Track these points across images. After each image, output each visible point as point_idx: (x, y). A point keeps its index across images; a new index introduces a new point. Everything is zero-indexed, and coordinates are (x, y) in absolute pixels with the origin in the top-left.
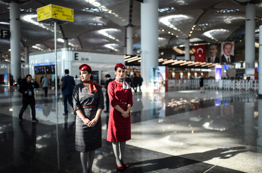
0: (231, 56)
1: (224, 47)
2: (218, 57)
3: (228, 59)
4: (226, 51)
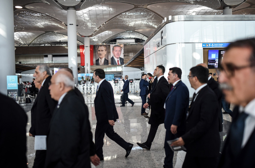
0: (121, 59)
1: (113, 49)
2: (106, 59)
3: (118, 61)
4: (116, 53)
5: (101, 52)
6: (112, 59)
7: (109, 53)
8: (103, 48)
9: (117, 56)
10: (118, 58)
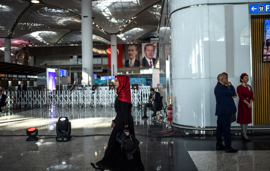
1: (145, 49)
2: (138, 60)
3: (151, 62)
4: (148, 53)
5: (131, 52)
6: (144, 59)
7: (140, 53)
8: (134, 48)
9: (149, 57)
10: (150, 59)
